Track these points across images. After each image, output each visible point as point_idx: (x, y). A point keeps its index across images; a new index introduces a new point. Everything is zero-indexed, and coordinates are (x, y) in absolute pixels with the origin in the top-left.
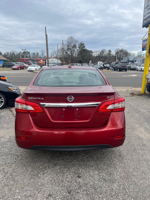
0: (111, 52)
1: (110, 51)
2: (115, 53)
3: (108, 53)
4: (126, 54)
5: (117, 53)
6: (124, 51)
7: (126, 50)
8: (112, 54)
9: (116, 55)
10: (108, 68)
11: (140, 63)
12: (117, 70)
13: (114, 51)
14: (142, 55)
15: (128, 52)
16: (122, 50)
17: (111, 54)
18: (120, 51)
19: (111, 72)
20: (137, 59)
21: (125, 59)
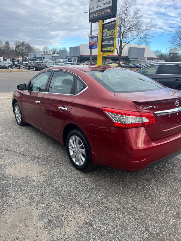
0: (10, 44)
1: (7, 43)
2: (15, 46)
3: (4, 45)
4: (29, 48)
5: (17, 47)
6: (26, 44)
7: (28, 43)
8: (11, 47)
9: (17, 49)
10: (18, 67)
11: (50, 61)
12: (32, 68)
13: (13, 44)
14: (48, 52)
15: (32, 46)
16: (23, 43)
17: (9, 48)
18: (21, 44)
19: (27, 71)
20: (46, 56)
21: (30, 55)
